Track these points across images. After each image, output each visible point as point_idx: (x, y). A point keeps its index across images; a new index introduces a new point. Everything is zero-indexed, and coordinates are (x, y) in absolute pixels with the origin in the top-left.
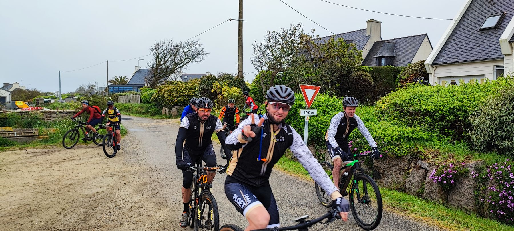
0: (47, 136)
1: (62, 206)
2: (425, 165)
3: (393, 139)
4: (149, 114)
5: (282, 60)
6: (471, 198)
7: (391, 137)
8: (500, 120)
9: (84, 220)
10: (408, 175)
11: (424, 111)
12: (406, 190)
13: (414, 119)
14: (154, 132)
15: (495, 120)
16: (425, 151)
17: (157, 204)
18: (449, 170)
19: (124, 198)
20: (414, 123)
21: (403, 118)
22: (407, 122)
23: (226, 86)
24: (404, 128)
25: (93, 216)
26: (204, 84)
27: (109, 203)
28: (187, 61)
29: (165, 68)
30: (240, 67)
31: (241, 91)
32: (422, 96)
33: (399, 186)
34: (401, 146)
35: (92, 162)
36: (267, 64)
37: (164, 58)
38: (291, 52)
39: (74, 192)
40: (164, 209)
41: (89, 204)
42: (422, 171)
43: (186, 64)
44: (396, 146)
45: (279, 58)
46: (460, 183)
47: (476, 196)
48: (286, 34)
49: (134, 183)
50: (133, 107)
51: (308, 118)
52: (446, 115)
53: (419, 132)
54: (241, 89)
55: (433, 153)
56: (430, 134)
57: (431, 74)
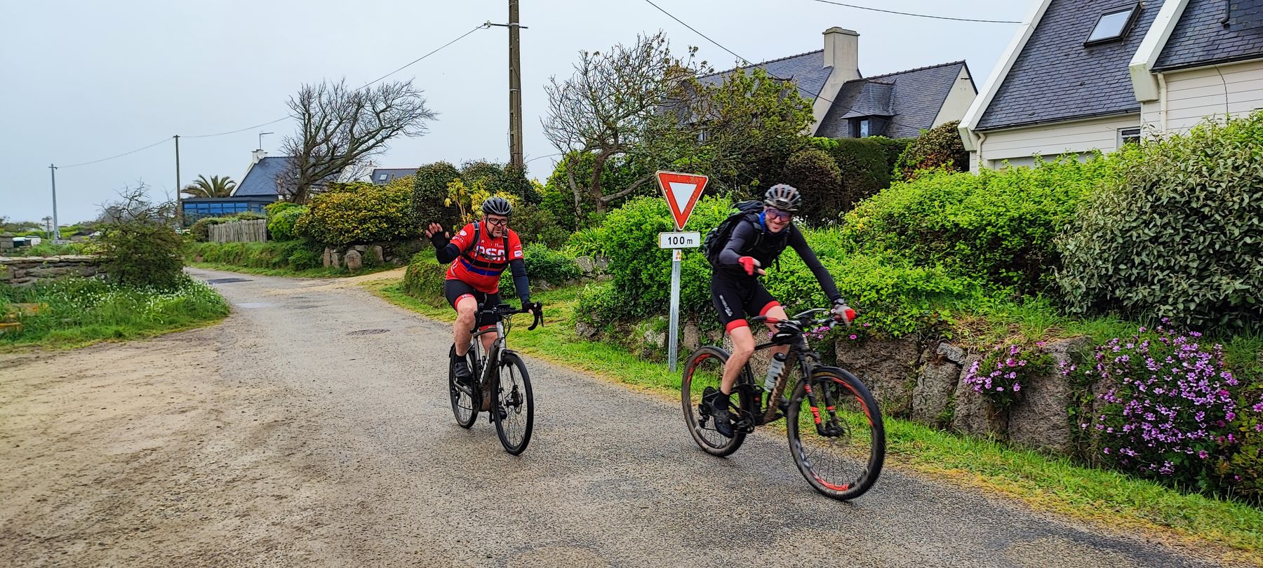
0: (18, 323)
1: (53, 483)
2: (956, 353)
3: (882, 295)
4: (290, 266)
5: (620, 124)
6: (1061, 425)
7: (878, 292)
8: (1123, 239)
9: (107, 514)
10: (917, 379)
11: (952, 228)
12: (914, 414)
13: (931, 249)
14: (301, 308)
15: (1113, 240)
16: (954, 320)
17: (301, 470)
18: (1008, 361)
19: (215, 459)
20: (931, 257)
21: (906, 247)
22: (915, 257)
23: (482, 191)
24: (908, 268)
25: (131, 504)
26: (425, 187)
27: (175, 473)
28: (383, 133)
29: (328, 151)
30: (515, 142)
31: (519, 201)
32: (948, 193)
33: (896, 407)
34: (899, 312)
35: (136, 382)
36: (584, 136)
37: (323, 125)
38: (641, 103)
39: (85, 450)
40: (319, 479)
41: (124, 476)
42: (949, 368)
43: (382, 140)
44: (888, 312)
45: (611, 119)
46: (1035, 389)
47: (1070, 419)
48: (626, 57)
49: (243, 425)
50: (247, 250)
51: (678, 253)
52: (1003, 235)
53: (941, 276)
54: (520, 196)
55: (972, 323)
56: (965, 283)
57: (975, 152)
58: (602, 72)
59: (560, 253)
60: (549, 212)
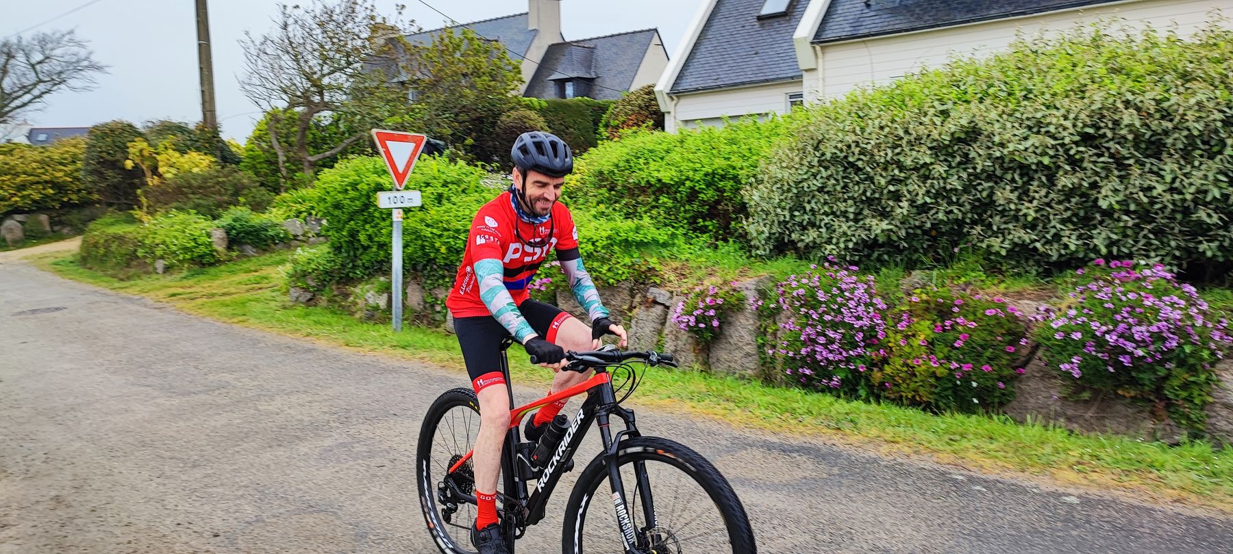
2: (664, 296)
5: (326, 81)
6: (752, 353)
7: (593, 244)
8: (797, 189)
11: (656, 183)
13: (638, 203)
15: (789, 190)
16: (661, 267)
18: (708, 300)
20: (639, 210)
21: (616, 202)
22: (625, 211)
23: (170, 152)
24: (619, 221)
26: (100, 148)
28: (41, 87)
30: (207, 98)
31: (214, 161)
34: (613, 262)
36: (286, 93)
38: (348, 60)
42: (658, 310)
43: (39, 96)
44: (604, 262)
45: (315, 77)
46: (730, 323)
47: (759, 347)
48: (329, 12)
51: (399, 213)
52: (699, 188)
53: (649, 227)
54: (215, 156)
55: (676, 269)
56: (670, 233)
57: (669, 113)
58: (303, 27)
59: (266, 216)
60: (251, 173)
